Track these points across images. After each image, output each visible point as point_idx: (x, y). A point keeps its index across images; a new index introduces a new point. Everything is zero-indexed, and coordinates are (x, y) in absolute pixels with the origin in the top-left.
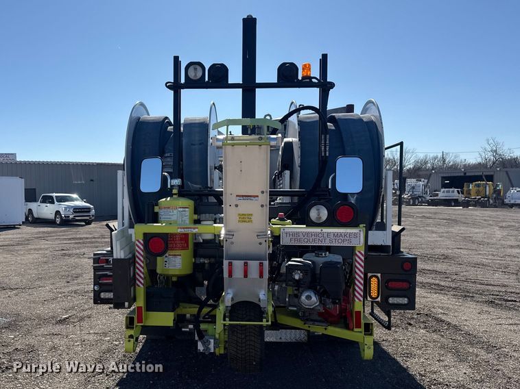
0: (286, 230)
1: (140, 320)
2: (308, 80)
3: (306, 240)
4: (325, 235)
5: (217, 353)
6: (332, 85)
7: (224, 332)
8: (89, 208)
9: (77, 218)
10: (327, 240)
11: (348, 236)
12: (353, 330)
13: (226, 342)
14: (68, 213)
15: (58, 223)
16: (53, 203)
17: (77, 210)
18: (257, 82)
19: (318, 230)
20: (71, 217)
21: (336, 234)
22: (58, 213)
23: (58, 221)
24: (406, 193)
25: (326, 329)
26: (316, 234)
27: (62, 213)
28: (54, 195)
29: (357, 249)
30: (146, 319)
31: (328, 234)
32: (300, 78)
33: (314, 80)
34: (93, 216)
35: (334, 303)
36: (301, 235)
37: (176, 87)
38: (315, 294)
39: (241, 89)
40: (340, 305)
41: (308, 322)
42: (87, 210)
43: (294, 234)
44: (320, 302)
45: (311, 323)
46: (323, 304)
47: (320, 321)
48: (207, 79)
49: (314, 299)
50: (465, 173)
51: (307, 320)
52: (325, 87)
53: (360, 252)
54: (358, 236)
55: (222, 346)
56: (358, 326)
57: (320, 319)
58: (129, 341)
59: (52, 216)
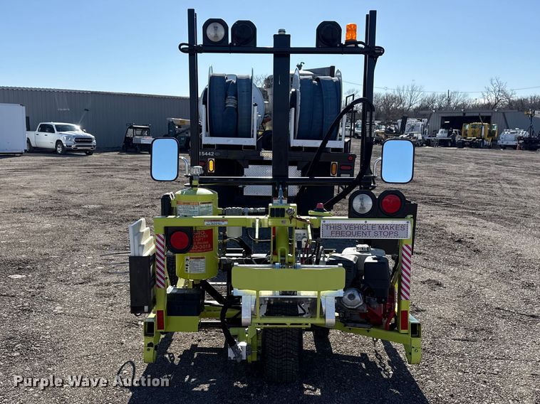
0: (327, 222)
1: (161, 326)
2: (354, 46)
3: (349, 233)
4: (370, 227)
5: (249, 361)
6: (380, 51)
7: (258, 338)
8: (91, 138)
9: (79, 148)
10: (372, 233)
11: (394, 228)
12: (398, 331)
13: (259, 348)
14: (70, 143)
15: (59, 152)
16: (54, 132)
17: (79, 140)
18: (291, 46)
19: (362, 222)
20: (73, 146)
21: (381, 226)
22: (59, 142)
23: (59, 150)
24: (405, 132)
25: (368, 331)
26: (360, 227)
27: (63, 142)
28: (54, 124)
29: (405, 243)
30: (168, 324)
31: (373, 226)
32: (343, 42)
33: (360, 45)
34: (94, 146)
35: (379, 302)
36: (343, 226)
37: (192, 50)
38: (359, 293)
39: (272, 55)
40: (385, 304)
41: (349, 324)
42: (89, 140)
43: (335, 226)
44: (364, 301)
45: (353, 324)
46: (367, 304)
47: (362, 323)
48: (230, 41)
49: (358, 298)
50: (464, 114)
51: (348, 321)
52: (372, 53)
53: (407, 246)
54: (406, 228)
55: (255, 352)
56: (405, 327)
57: (361, 320)
58: (149, 350)
59: (53, 146)
